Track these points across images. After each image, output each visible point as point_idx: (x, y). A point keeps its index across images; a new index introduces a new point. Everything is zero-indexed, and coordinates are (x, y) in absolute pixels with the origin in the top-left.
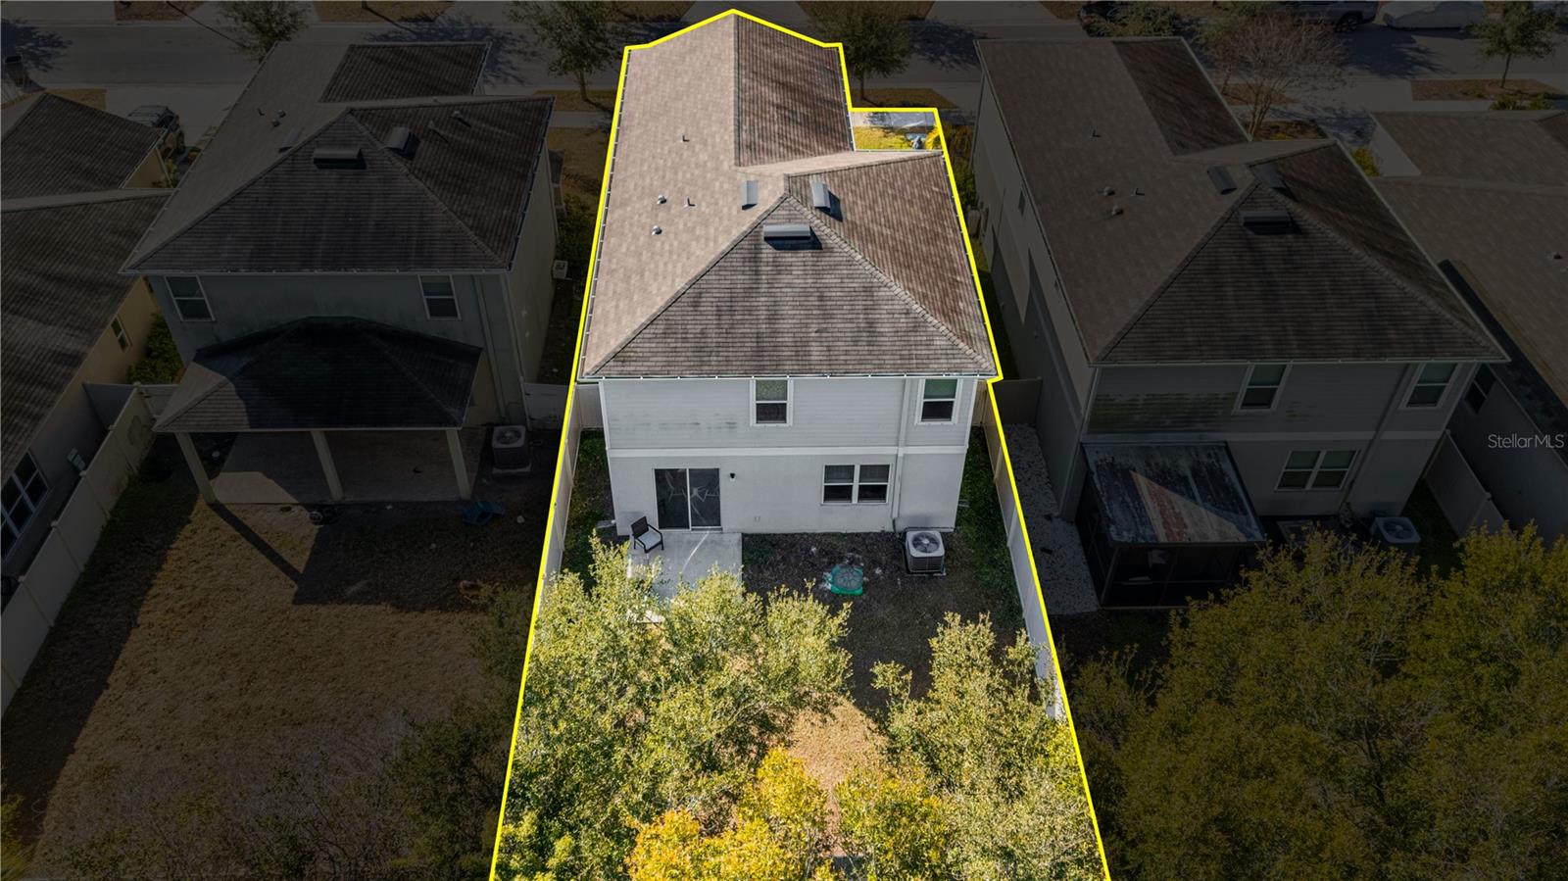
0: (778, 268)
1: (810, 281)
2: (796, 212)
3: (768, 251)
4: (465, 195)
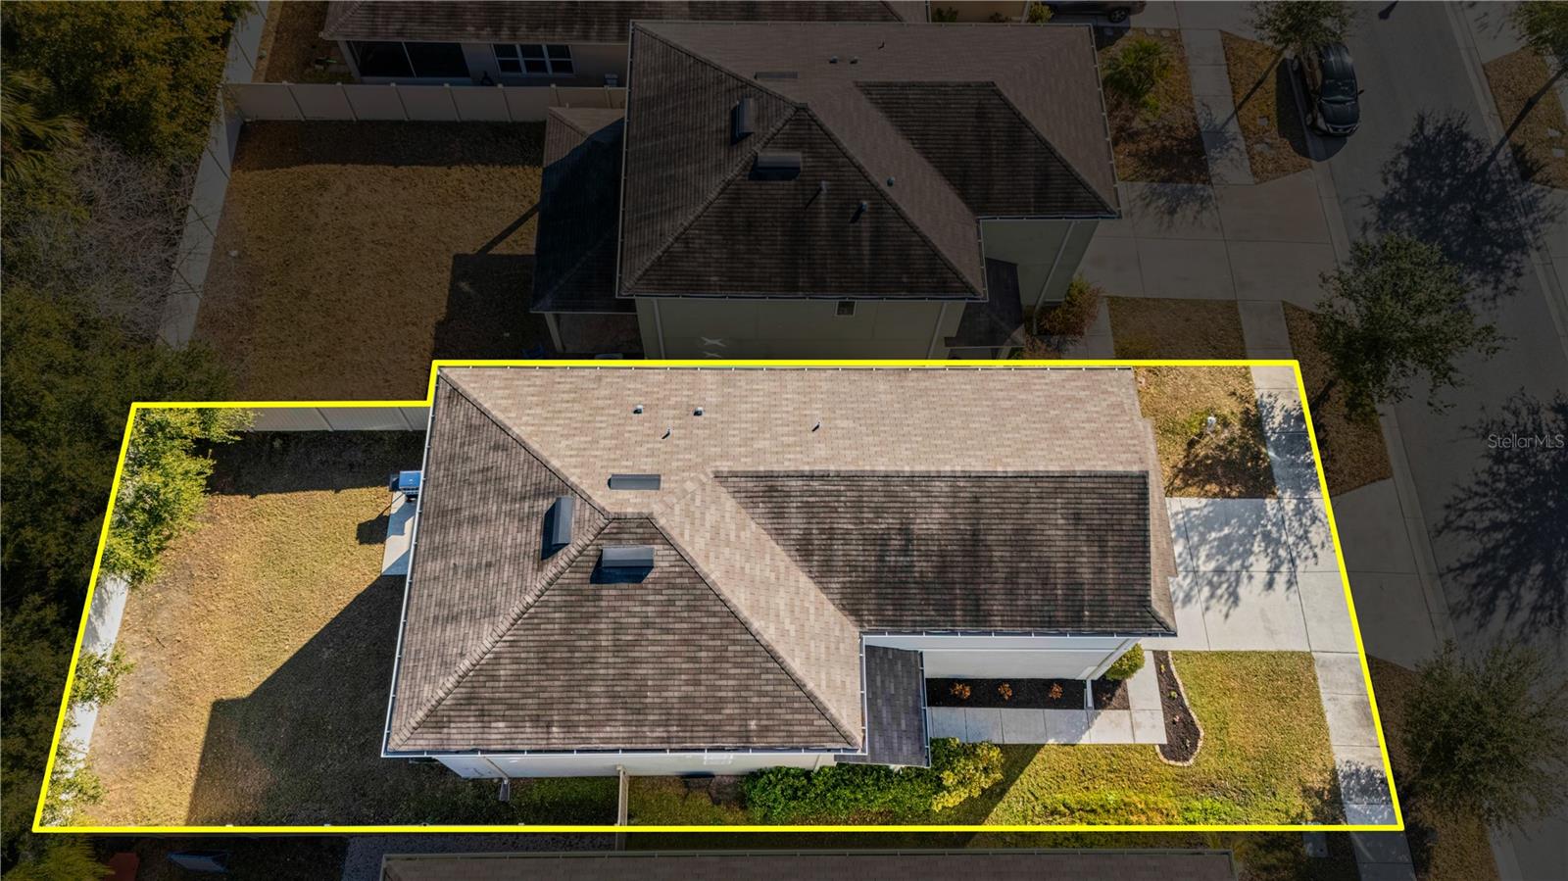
0: (524, 520)
1: (508, 552)
2: (586, 528)
3: (544, 505)
4: (720, 237)
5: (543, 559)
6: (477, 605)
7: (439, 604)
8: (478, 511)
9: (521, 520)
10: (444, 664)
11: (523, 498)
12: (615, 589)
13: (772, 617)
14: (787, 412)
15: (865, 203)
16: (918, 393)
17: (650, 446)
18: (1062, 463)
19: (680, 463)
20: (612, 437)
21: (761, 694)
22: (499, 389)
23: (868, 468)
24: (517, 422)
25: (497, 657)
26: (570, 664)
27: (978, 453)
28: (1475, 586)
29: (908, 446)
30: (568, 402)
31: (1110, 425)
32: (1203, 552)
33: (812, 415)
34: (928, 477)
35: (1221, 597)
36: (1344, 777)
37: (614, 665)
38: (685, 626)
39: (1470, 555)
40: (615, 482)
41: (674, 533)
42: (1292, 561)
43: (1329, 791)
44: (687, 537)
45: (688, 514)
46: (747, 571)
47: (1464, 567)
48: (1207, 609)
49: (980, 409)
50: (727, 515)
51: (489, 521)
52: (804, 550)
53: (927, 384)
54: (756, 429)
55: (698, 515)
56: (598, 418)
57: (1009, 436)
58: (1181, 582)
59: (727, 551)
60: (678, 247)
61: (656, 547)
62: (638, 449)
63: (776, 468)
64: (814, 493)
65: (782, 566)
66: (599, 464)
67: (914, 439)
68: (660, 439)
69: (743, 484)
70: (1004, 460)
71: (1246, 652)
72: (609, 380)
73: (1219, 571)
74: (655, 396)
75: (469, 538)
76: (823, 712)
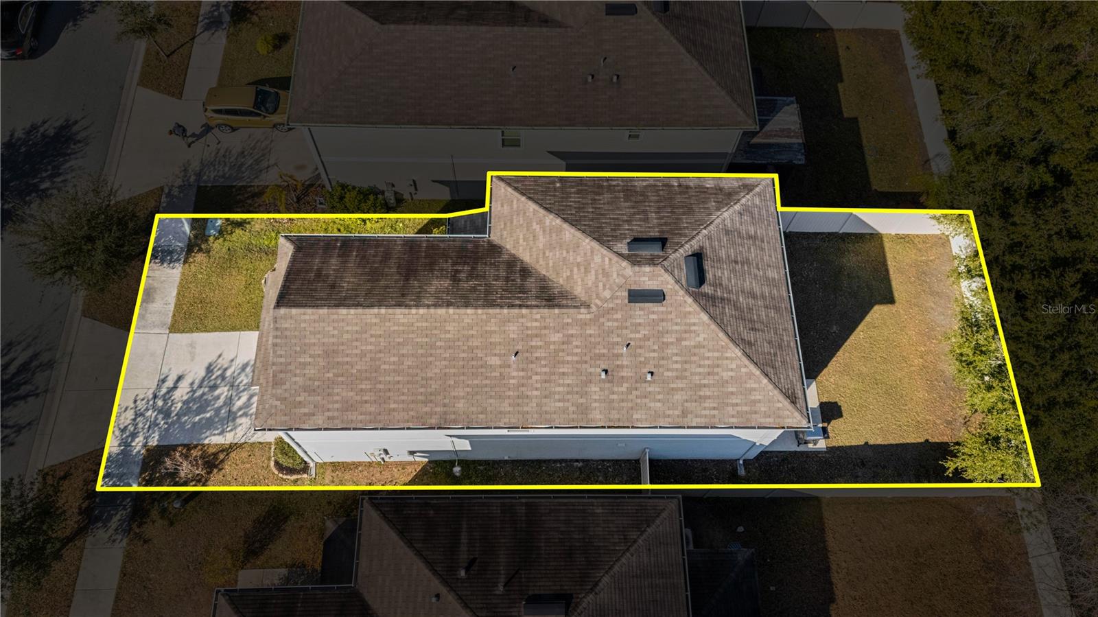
0: (717, 284)
1: (725, 266)
2: (675, 263)
3: (706, 289)
4: (595, 544)
5: (701, 253)
6: (738, 240)
7: (762, 249)
8: (751, 301)
9: (721, 285)
10: (751, 213)
11: (722, 299)
12: (651, 235)
13: (548, 229)
14: (537, 374)
15: (463, 573)
16: (433, 398)
17: (638, 336)
18: (335, 317)
19: (615, 317)
20: (667, 344)
21: (554, 196)
22: (759, 401)
23: (480, 311)
24: (739, 362)
26: (673, 207)
27: (396, 328)
28: (25, 383)
29: (448, 336)
30: (705, 386)
33: (518, 370)
34: (436, 306)
35: (219, 369)
36: (180, 260)
37: (645, 206)
38: (604, 221)
39: (16, 406)
40: (657, 296)
41: (615, 258)
42: (155, 397)
43: (193, 252)
44: (607, 260)
45: (606, 274)
46: (564, 252)
47: (24, 397)
48: (232, 360)
49: (388, 378)
50: (580, 283)
51: (743, 292)
52: (526, 272)
53: (426, 409)
54: (561, 354)
55: (600, 276)
56: (679, 366)
57: (369, 347)
58: (245, 378)
59: (579, 260)
60: (633, 535)
61: (627, 252)
62: (646, 332)
63: (546, 310)
64: (519, 298)
65: (541, 262)
66: (673, 316)
67: (443, 344)
68: (632, 343)
69: (570, 303)
70: (377, 320)
71: (215, 331)
72: (676, 412)
73: (215, 387)
74: (638, 393)
75: (754, 285)
76: (516, 189)
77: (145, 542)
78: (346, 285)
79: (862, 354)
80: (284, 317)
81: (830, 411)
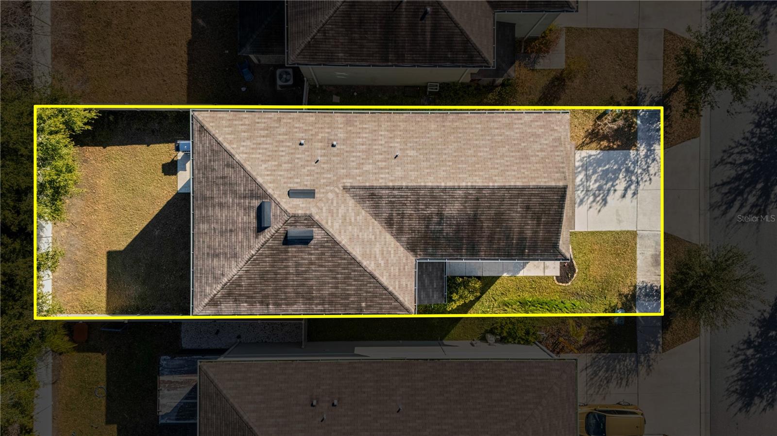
0: (247, 209)
1: (240, 225)
2: (278, 219)
3: (256, 203)
4: (344, 30)
5: (258, 232)
6: (228, 250)
7: (209, 247)
8: (223, 200)
9: (245, 209)
10: (215, 278)
11: (245, 197)
12: (295, 248)
13: (373, 259)
14: (381, 145)
15: (429, 9)
16: (452, 131)
17: (309, 168)
18: (524, 180)
19: (325, 181)
20: (288, 163)
21: (367, 292)
22: (226, 127)
23: (423, 184)
24: (238, 151)
25: (240, 277)
26: (275, 280)
27: (481, 173)
28: (726, 194)
29: (444, 168)
30: (264, 136)
31: (552, 153)
32: (594, 177)
33: (395, 147)
34: (454, 188)
35: (598, 202)
36: (640, 288)
37: (297, 281)
38: (330, 264)
39: (729, 177)
40: (292, 194)
41: (323, 223)
42: (638, 183)
43: (631, 295)
44: (330, 224)
45: (330, 211)
46: (360, 237)
47: (724, 184)
48: (590, 207)
49: (484, 142)
50: (350, 209)
51: (228, 207)
52: (389, 223)
53: (457, 124)
54: (365, 157)
55: (335, 211)
56: (281, 149)
57: (498, 161)
58: (580, 195)
59: (350, 228)
60: (320, 36)
61: (314, 229)
62: (303, 170)
63: (375, 184)
64: (394, 197)
65: (378, 231)
66: (283, 181)
67: (448, 163)
68: (314, 163)
69: (358, 192)
70: (494, 178)
71: (605, 232)
72: (285, 121)
73: (600, 188)
74: (311, 133)
75: (219, 214)
76: (396, 300)
77: (626, 87)
78: (519, 210)
79: (139, 212)
80: (559, 180)
81: (171, 168)
